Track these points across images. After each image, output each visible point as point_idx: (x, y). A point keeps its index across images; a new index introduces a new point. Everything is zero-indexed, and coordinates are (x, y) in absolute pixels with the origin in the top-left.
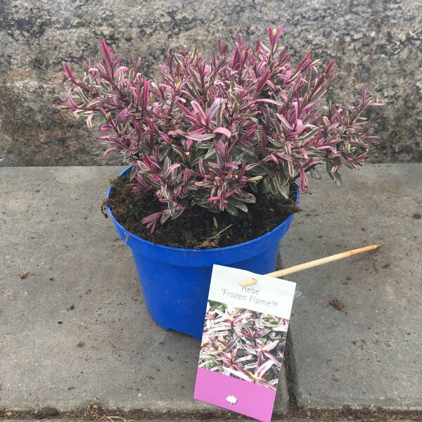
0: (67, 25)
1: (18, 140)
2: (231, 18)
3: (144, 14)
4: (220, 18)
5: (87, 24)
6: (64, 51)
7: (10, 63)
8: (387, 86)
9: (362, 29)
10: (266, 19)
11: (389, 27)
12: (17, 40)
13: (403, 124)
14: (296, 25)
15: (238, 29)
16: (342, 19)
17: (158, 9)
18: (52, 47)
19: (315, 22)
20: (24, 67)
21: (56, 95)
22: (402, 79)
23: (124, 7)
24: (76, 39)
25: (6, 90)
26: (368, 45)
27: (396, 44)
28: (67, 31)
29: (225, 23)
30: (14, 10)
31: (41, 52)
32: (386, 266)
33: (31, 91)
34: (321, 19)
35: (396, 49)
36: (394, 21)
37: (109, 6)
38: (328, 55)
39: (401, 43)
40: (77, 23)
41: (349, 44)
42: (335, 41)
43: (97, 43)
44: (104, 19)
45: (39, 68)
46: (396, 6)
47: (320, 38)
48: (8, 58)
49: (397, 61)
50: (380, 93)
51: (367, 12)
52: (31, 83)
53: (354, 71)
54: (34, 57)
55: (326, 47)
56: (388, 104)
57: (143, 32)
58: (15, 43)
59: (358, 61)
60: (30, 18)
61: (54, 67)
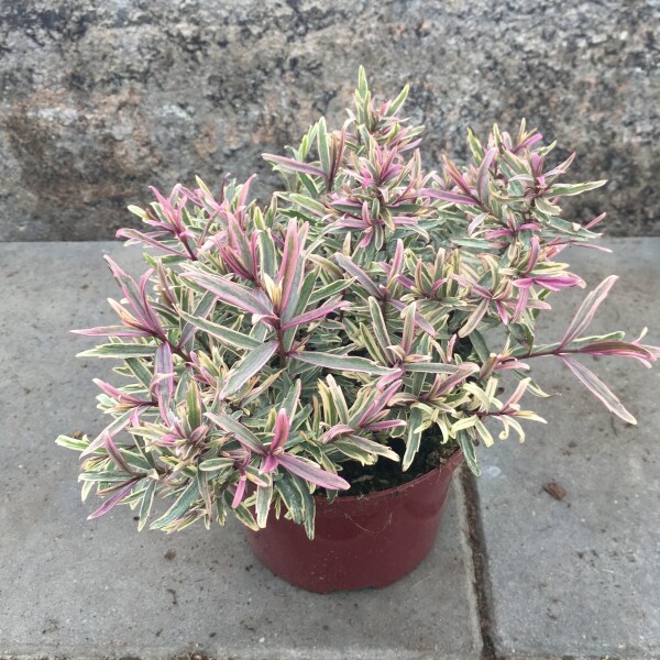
0: (122, 20)
1: (47, 199)
2: (391, 10)
4: (373, 10)
5: (155, 19)
6: (118, 61)
7: (31, 81)
8: (641, 118)
9: (606, 28)
10: (448, 10)
11: (650, 24)
12: (42, 45)
14: (498, 21)
15: (403, 26)
16: (573, 11)
18: (100, 55)
19: (529, 17)
20: (54, 88)
21: (107, 131)
24: (137, 43)
25: (26, 122)
26: (614, 53)
28: (122, 30)
29: (381, 18)
31: (81, 64)
33: (67, 123)
34: (538, 11)
38: (547, 68)
40: (139, 18)
41: (584, 52)
42: (561, 46)
43: (171, 49)
44: (183, 12)
45: (79, 88)
47: (538, 41)
48: (27, 73)
50: (630, 127)
52: (66, 112)
53: (589, 94)
54: (69, 71)
55: (546, 56)
56: (642, 144)
57: (246, 33)
58: (38, 50)
59: (597, 77)
60: (62, 9)
61: (103, 86)
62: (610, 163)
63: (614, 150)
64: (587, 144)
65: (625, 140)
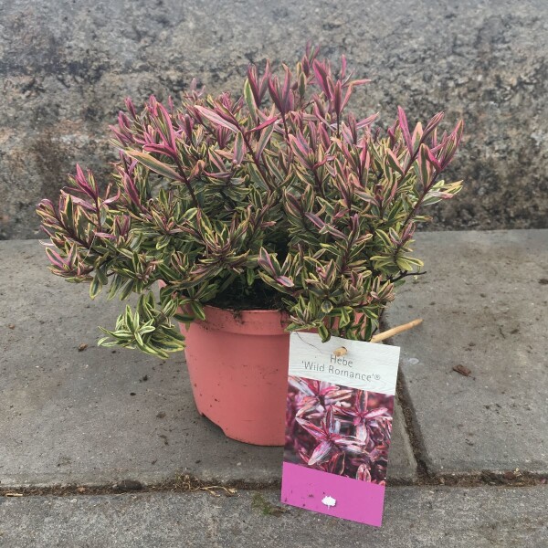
0: (128, 69)
3: (218, 56)
5: (151, 67)
6: (122, 99)
7: (57, 114)
8: (497, 139)
9: (467, 72)
10: (358, 61)
11: (497, 70)
13: (518, 183)
14: (392, 68)
16: (444, 61)
17: (234, 50)
18: (109, 94)
19: (413, 65)
20: (73, 119)
21: (110, 152)
22: (514, 129)
23: (195, 48)
24: (137, 85)
25: (50, 146)
26: (474, 90)
27: (506, 89)
28: (127, 76)
30: (67, 51)
31: (96, 101)
32: (515, 331)
33: (80, 146)
34: (419, 61)
35: (507, 95)
36: (502, 63)
37: (178, 47)
38: (429, 102)
39: (513, 88)
40: (140, 67)
41: (453, 90)
42: (436, 86)
43: (162, 90)
44: (172, 62)
45: (92, 119)
46: (505, 46)
47: (421, 82)
48: (55, 108)
49: (508, 109)
50: (490, 146)
51: (472, 54)
52: (81, 138)
54: (86, 106)
55: (427, 94)
56: (500, 159)
57: (216, 77)
58: (65, 90)
59: (464, 109)
60: (85, 60)
61: (110, 118)
62: (478, 174)
63: (480, 163)
64: (460, 159)
65: (488, 156)
